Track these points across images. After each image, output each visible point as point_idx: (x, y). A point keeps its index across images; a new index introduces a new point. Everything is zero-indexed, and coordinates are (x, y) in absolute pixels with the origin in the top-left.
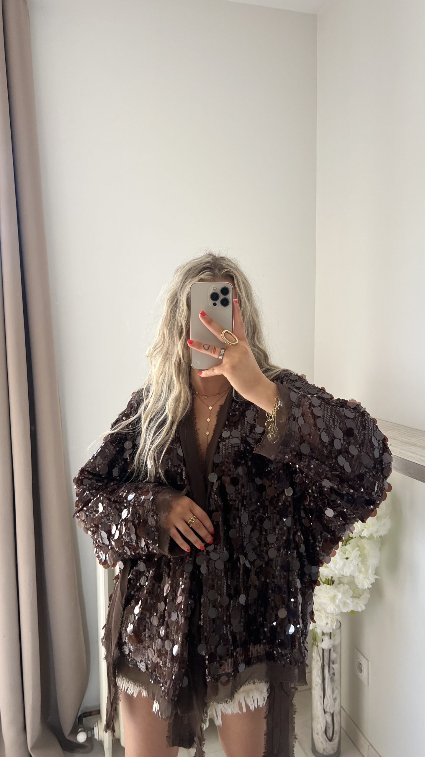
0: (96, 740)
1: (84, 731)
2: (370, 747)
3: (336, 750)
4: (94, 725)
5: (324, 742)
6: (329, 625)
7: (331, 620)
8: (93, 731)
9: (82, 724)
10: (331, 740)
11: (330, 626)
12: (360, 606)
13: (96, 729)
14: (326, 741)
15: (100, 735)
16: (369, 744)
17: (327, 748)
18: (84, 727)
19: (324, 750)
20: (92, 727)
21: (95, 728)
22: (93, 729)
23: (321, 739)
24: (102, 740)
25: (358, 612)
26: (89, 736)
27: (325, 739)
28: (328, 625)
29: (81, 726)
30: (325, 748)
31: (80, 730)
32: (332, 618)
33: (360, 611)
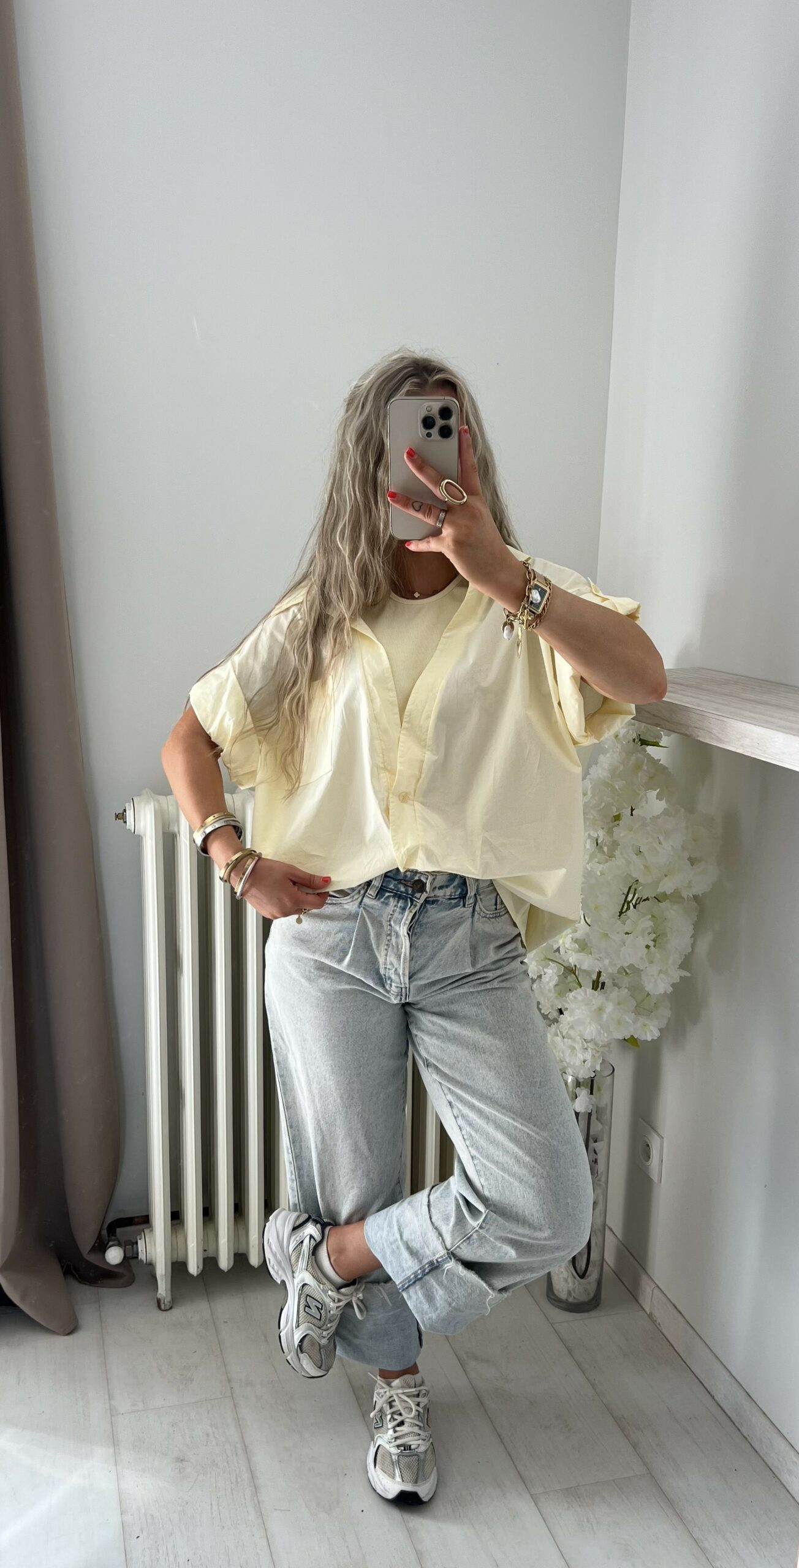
0: (142, 1261)
1: (119, 1245)
2: (656, 1291)
3: (592, 1295)
4: (138, 1238)
5: (569, 1280)
6: (588, 1064)
7: (593, 1056)
8: (135, 1246)
9: (115, 1236)
10: (582, 1276)
11: (590, 1065)
12: (649, 1032)
13: (141, 1244)
14: (574, 1277)
15: (149, 1253)
16: (654, 1286)
17: (574, 1290)
18: (119, 1241)
19: (569, 1293)
20: (134, 1241)
21: (139, 1241)
22: (137, 1243)
23: (565, 1274)
24: (154, 1262)
25: (647, 1041)
26: (129, 1255)
27: (572, 1274)
28: (586, 1063)
29: (113, 1238)
30: (571, 1289)
31: (111, 1243)
32: (594, 1051)
33: (649, 1039)
